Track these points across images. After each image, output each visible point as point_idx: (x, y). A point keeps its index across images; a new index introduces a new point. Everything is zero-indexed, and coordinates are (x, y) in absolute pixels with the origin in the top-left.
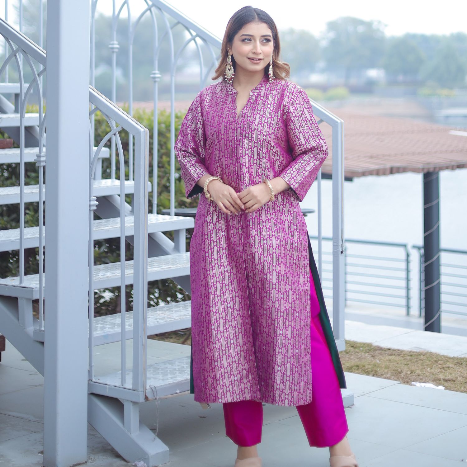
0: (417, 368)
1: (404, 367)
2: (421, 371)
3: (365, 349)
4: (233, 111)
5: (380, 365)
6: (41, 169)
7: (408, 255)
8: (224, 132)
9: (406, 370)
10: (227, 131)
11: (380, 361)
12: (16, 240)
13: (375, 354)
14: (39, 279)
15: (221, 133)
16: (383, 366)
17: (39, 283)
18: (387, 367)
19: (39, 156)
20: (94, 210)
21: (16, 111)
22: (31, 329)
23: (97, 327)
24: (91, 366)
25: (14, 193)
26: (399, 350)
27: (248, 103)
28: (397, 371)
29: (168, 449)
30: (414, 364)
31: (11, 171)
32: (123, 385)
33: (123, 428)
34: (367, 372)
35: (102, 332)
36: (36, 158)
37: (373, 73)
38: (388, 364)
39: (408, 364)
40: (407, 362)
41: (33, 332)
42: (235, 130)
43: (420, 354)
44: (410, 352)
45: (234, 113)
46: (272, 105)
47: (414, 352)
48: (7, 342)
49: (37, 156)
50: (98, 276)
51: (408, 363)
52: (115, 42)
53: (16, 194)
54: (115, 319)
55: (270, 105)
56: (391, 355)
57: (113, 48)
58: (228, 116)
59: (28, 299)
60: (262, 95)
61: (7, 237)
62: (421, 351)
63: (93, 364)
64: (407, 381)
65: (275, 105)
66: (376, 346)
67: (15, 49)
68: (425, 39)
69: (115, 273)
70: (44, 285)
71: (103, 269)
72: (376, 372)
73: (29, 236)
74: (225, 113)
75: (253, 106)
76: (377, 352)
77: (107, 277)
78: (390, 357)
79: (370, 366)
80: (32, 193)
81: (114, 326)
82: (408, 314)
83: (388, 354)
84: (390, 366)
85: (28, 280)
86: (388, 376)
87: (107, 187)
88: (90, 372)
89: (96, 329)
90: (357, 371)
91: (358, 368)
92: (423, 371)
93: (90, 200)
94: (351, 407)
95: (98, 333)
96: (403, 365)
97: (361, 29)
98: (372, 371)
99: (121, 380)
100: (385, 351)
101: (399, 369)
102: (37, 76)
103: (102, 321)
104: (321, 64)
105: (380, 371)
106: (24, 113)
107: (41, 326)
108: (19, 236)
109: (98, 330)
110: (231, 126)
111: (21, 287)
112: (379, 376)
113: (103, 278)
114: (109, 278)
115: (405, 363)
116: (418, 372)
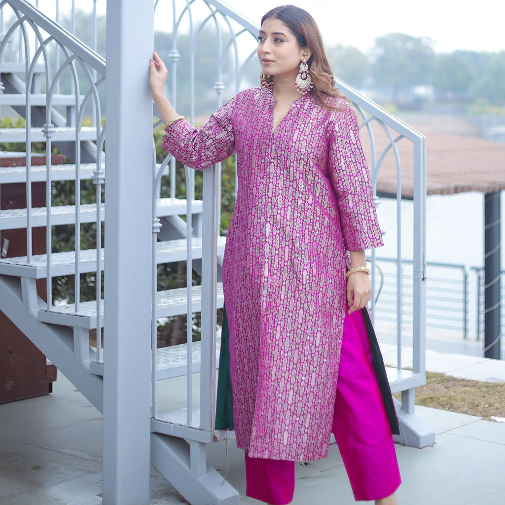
0: (495, 401)
1: (481, 399)
2: (500, 404)
3: (438, 379)
4: (269, 123)
5: (456, 398)
6: (98, 187)
7: (466, 277)
8: (257, 147)
9: (483, 404)
10: (260, 146)
11: (455, 392)
12: (70, 264)
13: (449, 385)
14: (96, 307)
15: (253, 147)
16: (458, 398)
17: (96, 311)
18: (463, 400)
19: (96, 173)
20: (158, 233)
21: (68, 124)
22: (87, 361)
23: (160, 359)
24: (153, 402)
25: (67, 213)
26: (473, 381)
27: (287, 115)
28: (474, 403)
29: (239, 494)
30: (490, 396)
31: (60, 188)
32: (189, 424)
33: (189, 471)
34: (442, 405)
35: (166, 365)
36: (93, 175)
37: (422, 91)
38: (463, 396)
39: (485, 397)
40: (484, 393)
41: (90, 365)
42: (269, 145)
43: (496, 385)
44: (486, 383)
45: (270, 125)
46: (315, 120)
47: (489, 383)
48: (59, 372)
49: (95, 173)
50: (160, 303)
51: (484, 395)
52: (176, 51)
53: (70, 214)
54: (179, 350)
55: (313, 120)
56: (465, 386)
57: (173, 58)
58: (263, 128)
59: (84, 329)
60: (306, 108)
61: (60, 261)
62: (498, 382)
63: (156, 401)
64: (486, 416)
65: (318, 120)
66: (449, 377)
67: (70, 56)
68: (474, 56)
69: (177, 301)
70: (102, 314)
71: (165, 296)
72: (452, 405)
73: (84, 260)
74: (260, 125)
75: (292, 119)
76: (451, 382)
77: (170, 305)
78: (465, 389)
79: (445, 399)
80: (87, 212)
81: (178, 359)
82: (465, 337)
83: (462, 385)
84: (467, 399)
85: (84, 307)
86: (465, 409)
87: (168, 206)
88: (153, 409)
89: (159, 363)
90: (431, 404)
91: (433, 401)
92: (502, 404)
93: (153, 222)
94: (432, 446)
95: (161, 366)
96: (480, 398)
97: (410, 45)
98: (447, 404)
99: (187, 418)
100: (459, 381)
101: (475, 401)
102: (94, 85)
103: (164, 353)
104: (369, 81)
105: (455, 405)
106: (80, 127)
107: (98, 358)
108: (74, 259)
109: (161, 363)
110: (265, 141)
111: (76, 315)
112: (455, 409)
113: (165, 306)
114: (172, 306)
115: (482, 395)
116: (497, 405)
